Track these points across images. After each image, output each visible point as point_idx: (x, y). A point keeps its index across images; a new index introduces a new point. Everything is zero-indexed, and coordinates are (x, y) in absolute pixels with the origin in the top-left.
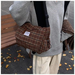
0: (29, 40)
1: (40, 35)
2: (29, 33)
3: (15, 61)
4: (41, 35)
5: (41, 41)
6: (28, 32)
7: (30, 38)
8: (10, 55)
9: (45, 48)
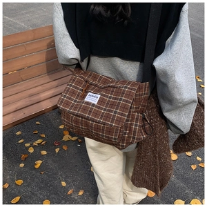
0: (96, 114)
1: (124, 101)
2: (99, 96)
3: (57, 150)
4: (127, 101)
5: (125, 115)
6: (95, 95)
7: (99, 108)
8: (43, 136)
9: (135, 132)
